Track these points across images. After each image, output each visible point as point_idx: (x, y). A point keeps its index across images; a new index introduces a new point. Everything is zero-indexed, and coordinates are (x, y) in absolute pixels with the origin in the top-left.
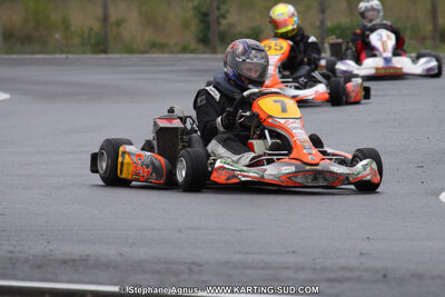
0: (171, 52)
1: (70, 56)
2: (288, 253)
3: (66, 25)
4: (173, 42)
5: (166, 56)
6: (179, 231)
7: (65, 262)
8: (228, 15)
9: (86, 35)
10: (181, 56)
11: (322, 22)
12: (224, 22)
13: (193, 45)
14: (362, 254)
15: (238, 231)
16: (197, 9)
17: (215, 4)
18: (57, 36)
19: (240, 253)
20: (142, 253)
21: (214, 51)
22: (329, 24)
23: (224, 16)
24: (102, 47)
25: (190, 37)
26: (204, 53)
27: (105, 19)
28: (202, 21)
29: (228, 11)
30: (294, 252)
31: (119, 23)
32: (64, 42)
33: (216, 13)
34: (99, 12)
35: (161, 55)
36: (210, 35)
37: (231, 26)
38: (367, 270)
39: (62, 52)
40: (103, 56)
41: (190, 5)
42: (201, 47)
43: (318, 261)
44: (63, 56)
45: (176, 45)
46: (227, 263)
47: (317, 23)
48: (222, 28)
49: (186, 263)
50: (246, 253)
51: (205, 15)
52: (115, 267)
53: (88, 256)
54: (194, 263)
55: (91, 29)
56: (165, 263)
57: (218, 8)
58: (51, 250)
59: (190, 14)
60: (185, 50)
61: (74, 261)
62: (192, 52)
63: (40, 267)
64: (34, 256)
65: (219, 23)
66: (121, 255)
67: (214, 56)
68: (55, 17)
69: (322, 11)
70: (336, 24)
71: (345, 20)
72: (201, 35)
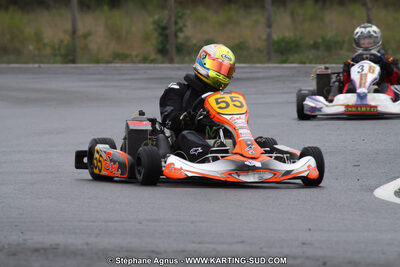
0: (133, 62)
1: (42, 65)
2: (238, 242)
3: (38, 37)
4: (134, 53)
5: (129, 65)
6: (140, 223)
7: (36, 250)
8: (184, 29)
9: (57, 47)
10: (142, 65)
11: (269, 35)
12: (181, 35)
13: (153, 55)
14: (303, 244)
15: (192, 222)
16: (154, 23)
17: (173, 19)
18: (31, 47)
19: (194, 242)
20: (106, 242)
21: (171, 61)
22: (275, 37)
23: (181, 30)
24: (71, 58)
25: (150, 49)
26: (162, 63)
27: (74, 32)
28: (161, 34)
29: (185, 26)
30: (242, 242)
31: (86, 36)
32: (36, 53)
33: (173, 28)
34: (68, 26)
35: (124, 65)
36: (168, 47)
37: (187, 38)
38: (308, 258)
39: (35, 62)
40: (73, 65)
41: (151, 20)
42: (160, 57)
43: (264, 250)
44: (36, 65)
45: (137, 56)
46: (183, 251)
47: (264, 37)
48: (180, 41)
49: (145, 252)
50: (200, 243)
51: (164, 28)
52: (82, 255)
53: (58, 245)
54: (153, 251)
55: (62, 41)
56: (127, 251)
57: (176, 23)
58: (25, 240)
59: (151, 27)
60: (145, 60)
61: (45, 249)
62: (152, 61)
63: (14, 254)
64: (9, 244)
65: (176, 36)
66: (87, 244)
68: (29, 31)
69: (269, 26)
70: (281, 37)
71: (289, 34)
72: (160, 47)
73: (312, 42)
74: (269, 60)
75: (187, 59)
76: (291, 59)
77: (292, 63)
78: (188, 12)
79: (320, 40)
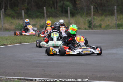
4: (82, 27)
13: (87, 28)
16: (88, 20)
22: (118, 23)
23: (94, 22)
25: (86, 26)
28: (89, 23)
36: (91, 26)
37: (95, 24)
42: (89, 28)
45: (83, 28)
47: (115, 23)
48: (93, 24)
51: (90, 21)
59: (86, 21)
60: (85, 29)
67: (92, 30)
69: (116, 20)
71: (120, 22)
72: (89, 26)
75: (95, 28)
76: (120, 28)
77: (121, 29)
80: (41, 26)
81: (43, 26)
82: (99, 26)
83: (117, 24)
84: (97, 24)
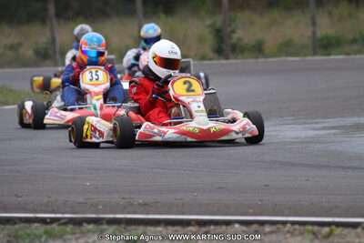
8: (237, 30)
11: (314, 33)
12: (235, 36)
13: (211, 54)
21: (227, 58)
22: (320, 34)
23: (233, 32)
25: (207, 49)
26: (218, 59)
28: (216, 36)
29: (237, 27)
33: (229, 29)
36: (224, 47)
37: (240, 39)
41: (208, 22)
42: (216, 55)
45: (196, 55)
47: (309, 33)
48: (233, 41)
51: (219, 31)
57: (230, 26)
59: (206, 31)
60: (203, 58)
62: (211, 59)
65: (230, 37)
69: (314, 24)
70: (324, 33)
71: (330, 32)
72: (216, 47)
73: (351, 37)
74: (315, 54)
75: (240, 55)
78: (239, 15)
79: (358, 36)
80: (37, 52)
81: (45, 49)
82: (254, 46)
83: (321, 40)
84: (246, 40)
